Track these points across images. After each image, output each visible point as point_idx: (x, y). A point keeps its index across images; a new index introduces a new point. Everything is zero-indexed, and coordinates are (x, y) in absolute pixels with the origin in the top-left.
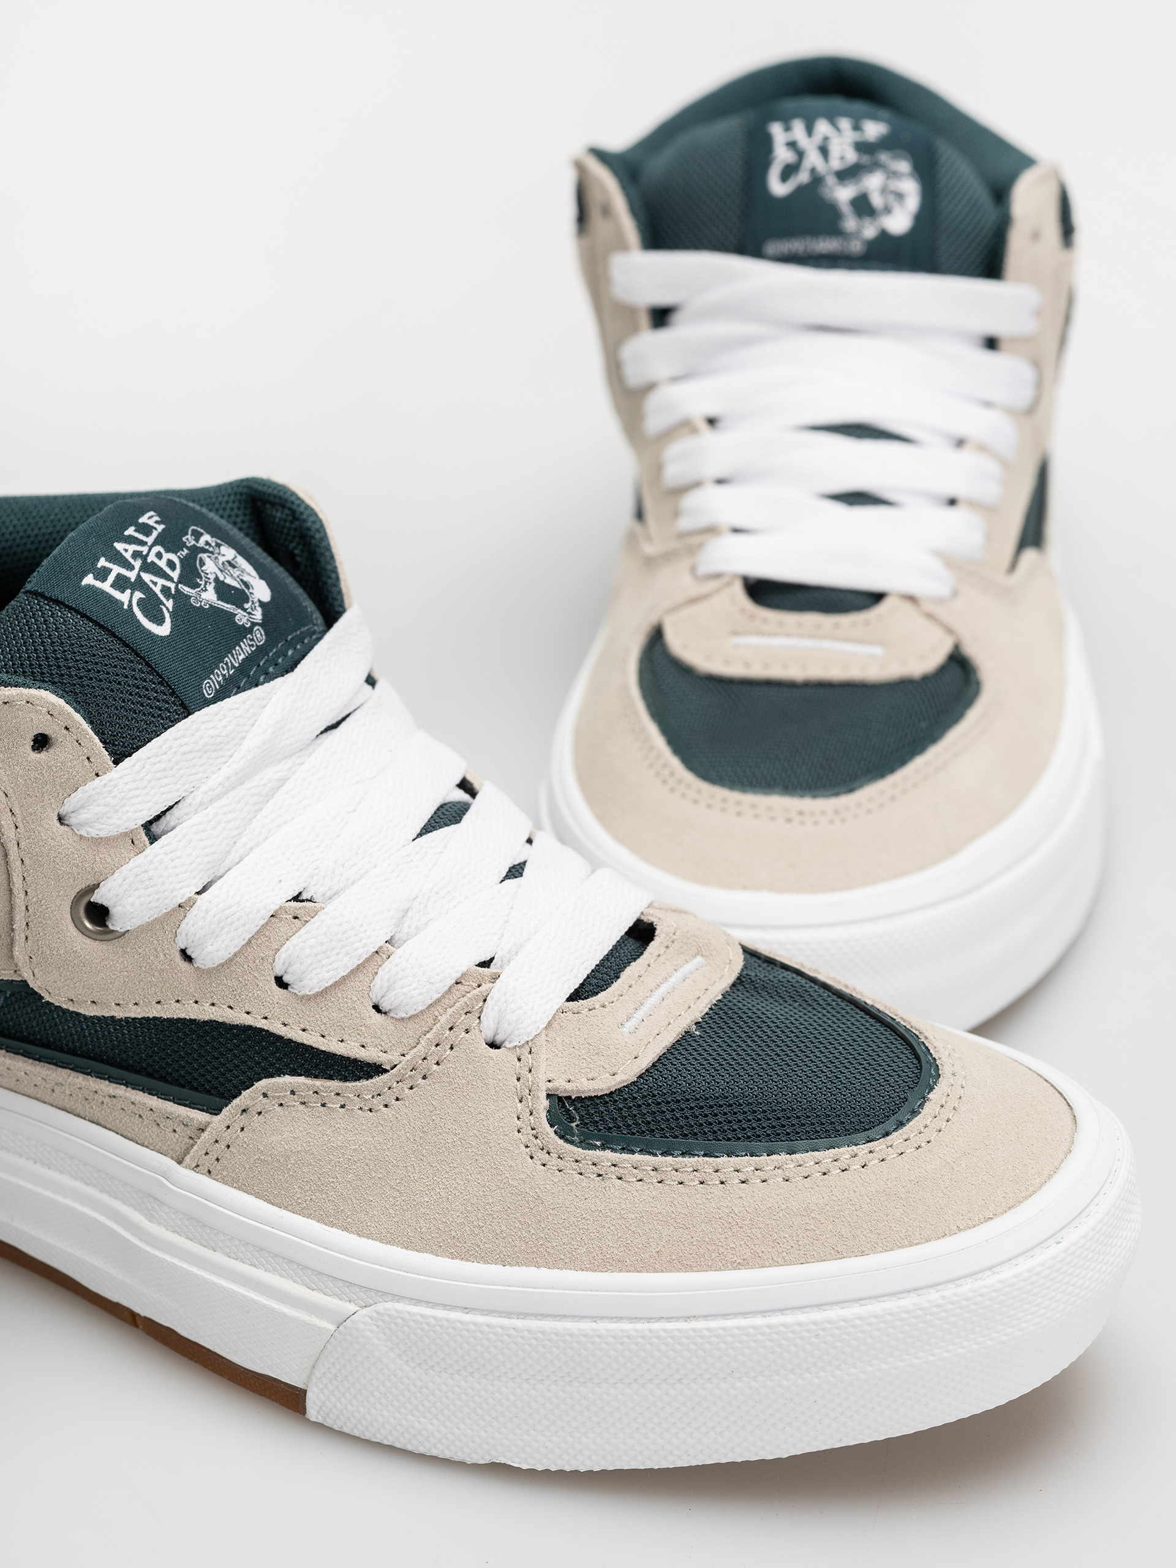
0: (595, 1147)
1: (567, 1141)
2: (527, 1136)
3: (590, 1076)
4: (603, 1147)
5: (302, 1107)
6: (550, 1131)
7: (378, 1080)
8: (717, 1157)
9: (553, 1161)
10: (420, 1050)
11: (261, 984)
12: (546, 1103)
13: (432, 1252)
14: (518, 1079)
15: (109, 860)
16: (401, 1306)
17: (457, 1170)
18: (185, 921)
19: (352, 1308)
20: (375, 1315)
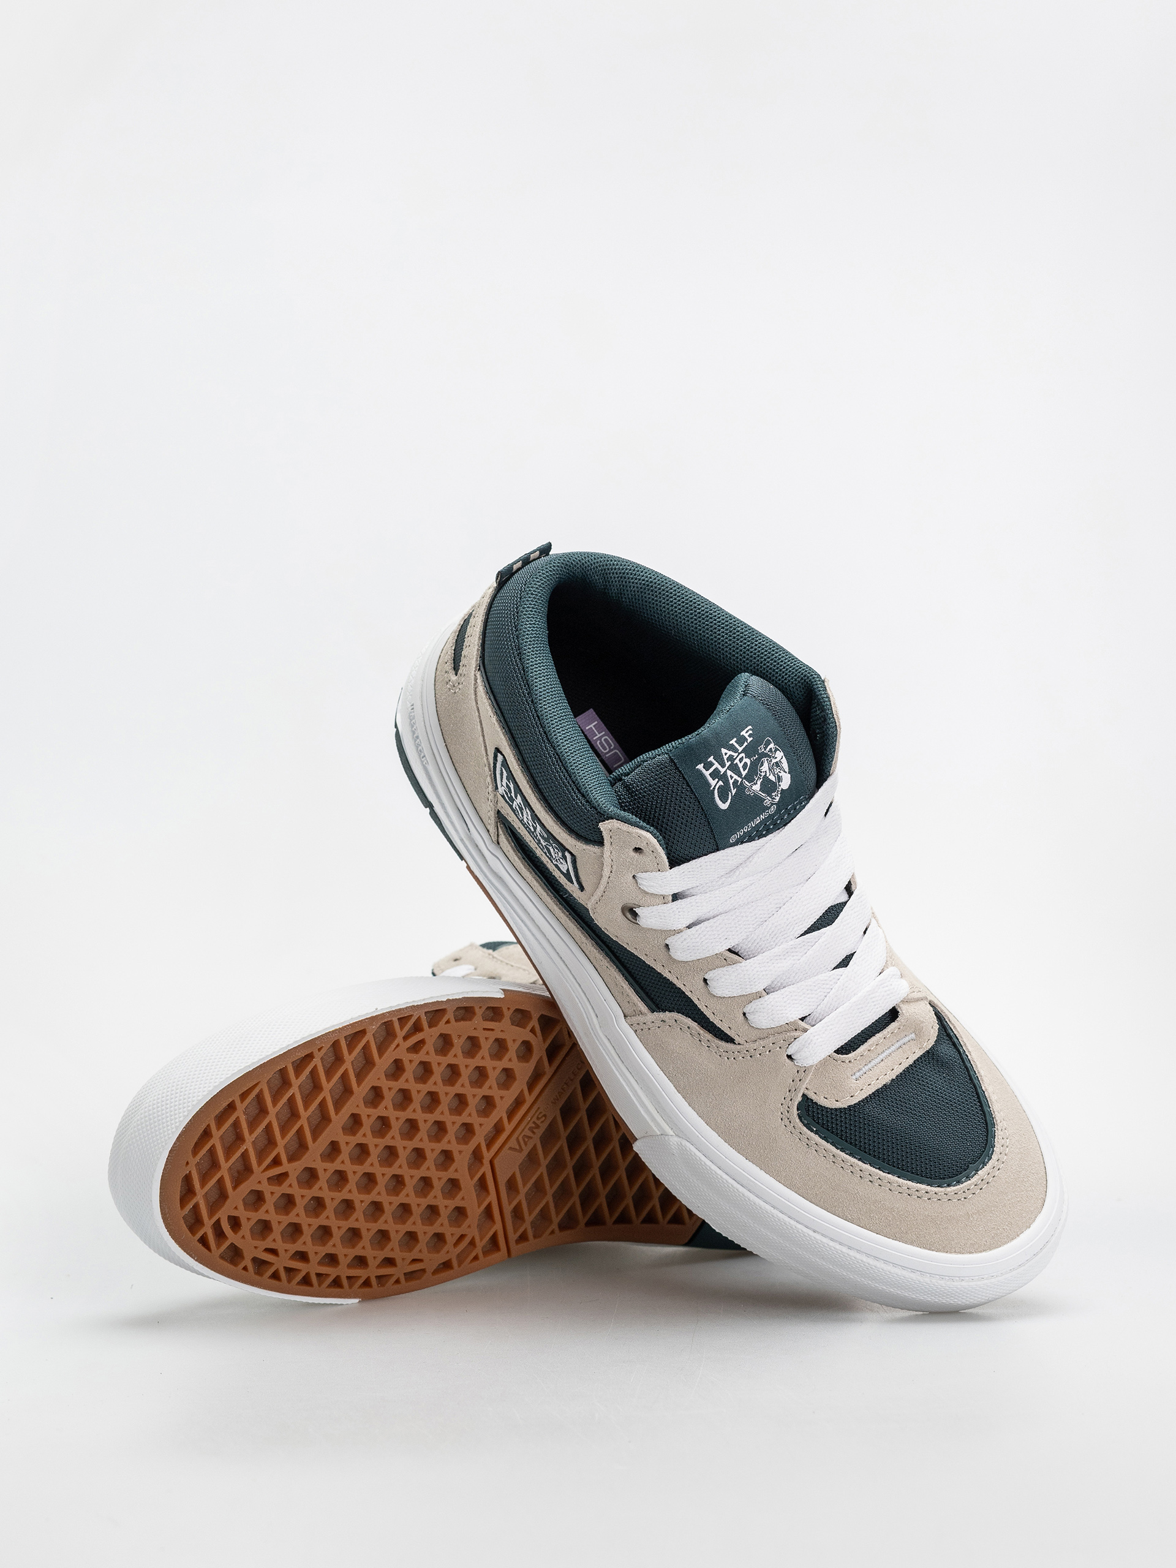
0: (812, 1131)
1: (801, 1120)
2: (784, 1109)
3: (826, 1097)
4: (816, 1133)
5: (690, 1036)
6: (795, 1112)
7: (729, 1046)
8: (865, 1163)
9: (790, 1128)
10: (755, 1046)
11: (695, 978)
12: (799, 1099)
13: (717, 1133)
14: (793, 1081)
15: (649, 901)
16: (692, 1148)
17: (745, 1106)
18: (673, 937)
19: (671, 1133)
20: (679, 1143)
